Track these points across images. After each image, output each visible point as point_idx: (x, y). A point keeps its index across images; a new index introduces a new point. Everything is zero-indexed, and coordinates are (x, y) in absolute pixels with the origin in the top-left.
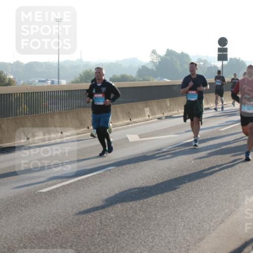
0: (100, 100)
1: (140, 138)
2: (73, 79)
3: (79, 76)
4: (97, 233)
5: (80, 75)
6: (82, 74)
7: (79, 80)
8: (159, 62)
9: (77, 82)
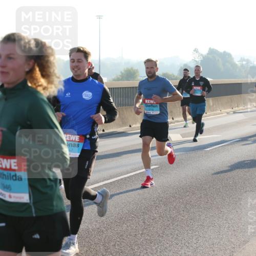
0: (198, 91)
1: (183, 137)
2: (114, 77)
3: (120, 74)
4: (141, 232)
5: (121, 72)
6: (123, 72)
7: (120, 78)
8: (201, 60)
9: (118, 80)
